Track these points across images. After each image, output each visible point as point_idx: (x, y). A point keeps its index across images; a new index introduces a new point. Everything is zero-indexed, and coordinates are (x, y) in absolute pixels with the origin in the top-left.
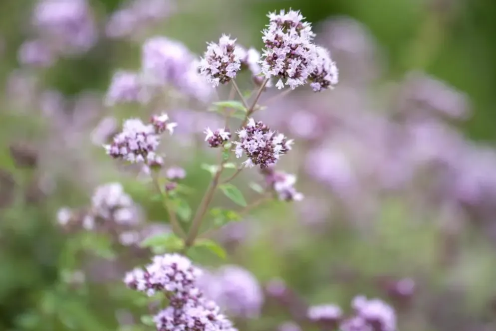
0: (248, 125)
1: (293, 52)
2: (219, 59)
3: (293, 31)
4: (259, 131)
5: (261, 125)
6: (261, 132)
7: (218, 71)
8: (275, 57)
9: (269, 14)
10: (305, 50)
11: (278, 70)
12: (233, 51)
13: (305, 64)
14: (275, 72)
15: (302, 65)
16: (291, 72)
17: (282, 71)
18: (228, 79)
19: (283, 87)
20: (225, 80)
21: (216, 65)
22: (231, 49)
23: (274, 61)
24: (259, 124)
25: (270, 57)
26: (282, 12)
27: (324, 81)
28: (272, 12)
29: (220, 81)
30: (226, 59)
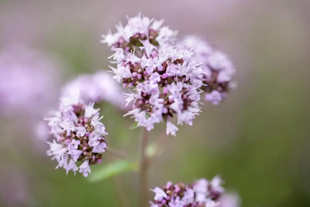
0: (156, 198)
1: (164, 76)
2: (73, 136)
3: (148, 46)
4: (175, 198)
5: (172, 188)
6: (178, 198)
7: (80, 152)
8: (146, 97)
9: (103, 39)
10: (179, 64)
11: (159, 112)
12: (84, 111)
13: (188, 82)
14: (156, 117)
15: (186, 86)
16: (176, 106)
17: (166, 111)
18: (99, 156)
19: (177, 129)
20: (96, 159)
21: (74, 145)
22: (81, 110)
23: (147, 102)
24: (170, 189)
25: (138, 100)
26: (120, 28)
27: (220, 85)
28: (106, 35)
29: (90, 163)
30: (81, 131)
